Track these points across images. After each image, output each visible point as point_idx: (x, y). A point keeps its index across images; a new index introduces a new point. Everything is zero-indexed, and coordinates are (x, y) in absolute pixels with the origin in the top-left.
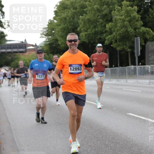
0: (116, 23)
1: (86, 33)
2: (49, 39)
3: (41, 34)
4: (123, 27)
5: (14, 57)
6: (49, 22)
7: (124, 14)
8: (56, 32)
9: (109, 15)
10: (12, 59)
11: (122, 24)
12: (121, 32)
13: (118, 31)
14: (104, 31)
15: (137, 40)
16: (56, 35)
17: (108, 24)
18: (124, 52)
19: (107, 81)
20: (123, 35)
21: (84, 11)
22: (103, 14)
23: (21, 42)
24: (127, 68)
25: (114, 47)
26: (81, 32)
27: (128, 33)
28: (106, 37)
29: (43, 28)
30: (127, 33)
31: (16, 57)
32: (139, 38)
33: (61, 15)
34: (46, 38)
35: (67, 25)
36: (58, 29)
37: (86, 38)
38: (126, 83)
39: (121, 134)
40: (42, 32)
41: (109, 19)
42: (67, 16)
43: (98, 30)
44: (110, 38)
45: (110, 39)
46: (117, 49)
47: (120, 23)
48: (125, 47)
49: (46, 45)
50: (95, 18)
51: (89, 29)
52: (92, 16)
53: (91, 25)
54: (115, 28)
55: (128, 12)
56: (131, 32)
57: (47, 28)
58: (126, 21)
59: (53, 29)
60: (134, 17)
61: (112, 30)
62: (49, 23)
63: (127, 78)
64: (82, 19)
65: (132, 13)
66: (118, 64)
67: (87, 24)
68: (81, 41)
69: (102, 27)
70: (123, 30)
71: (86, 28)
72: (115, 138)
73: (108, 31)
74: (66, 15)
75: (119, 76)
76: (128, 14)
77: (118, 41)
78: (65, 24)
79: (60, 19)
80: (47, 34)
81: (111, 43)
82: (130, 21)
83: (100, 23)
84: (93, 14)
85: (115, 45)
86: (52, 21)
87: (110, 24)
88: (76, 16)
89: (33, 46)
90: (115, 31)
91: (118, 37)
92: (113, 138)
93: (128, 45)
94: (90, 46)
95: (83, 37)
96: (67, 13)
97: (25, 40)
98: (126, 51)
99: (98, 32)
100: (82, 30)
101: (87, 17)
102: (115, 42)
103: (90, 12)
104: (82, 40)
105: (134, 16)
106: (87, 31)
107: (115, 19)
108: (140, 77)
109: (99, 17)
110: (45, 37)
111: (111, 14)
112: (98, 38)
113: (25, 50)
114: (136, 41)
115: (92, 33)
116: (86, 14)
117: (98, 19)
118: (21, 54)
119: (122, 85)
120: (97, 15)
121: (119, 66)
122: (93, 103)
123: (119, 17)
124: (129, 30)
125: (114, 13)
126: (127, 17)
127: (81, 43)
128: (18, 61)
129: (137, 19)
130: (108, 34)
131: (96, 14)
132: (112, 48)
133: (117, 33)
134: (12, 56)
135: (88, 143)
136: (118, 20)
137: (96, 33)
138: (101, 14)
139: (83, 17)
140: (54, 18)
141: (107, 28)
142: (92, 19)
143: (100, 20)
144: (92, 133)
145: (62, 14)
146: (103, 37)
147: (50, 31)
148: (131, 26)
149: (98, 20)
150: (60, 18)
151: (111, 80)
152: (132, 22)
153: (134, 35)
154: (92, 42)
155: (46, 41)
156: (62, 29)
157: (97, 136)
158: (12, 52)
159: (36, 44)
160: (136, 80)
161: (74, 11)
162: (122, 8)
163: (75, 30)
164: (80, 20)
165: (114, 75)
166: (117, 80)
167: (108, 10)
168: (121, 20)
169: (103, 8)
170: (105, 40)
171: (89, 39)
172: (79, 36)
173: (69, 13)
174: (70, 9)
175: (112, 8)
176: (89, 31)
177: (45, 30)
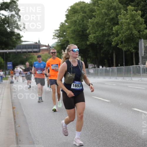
0: (122, 26)
1: (94, 35)
2: (60, 40)
3: (53, 36)
4: (128, 30)
5: (29, 56)
6: (61, 25)
7: (129, 18)
8: (67, 34)
9: (116, 19)
10: (27, 58)
11: (127, 27)
12: (127, 34)
13: (123, 33)
14: (111, 33)
16: (67, 37)
17: (114, 26)
18: (129, 52)
19: (114, 79)
20: (128, 37)
22: (110, 18)
23: (35, 42)
24: (131, 67)
25: (120, 48)
26: (90, 34)
27: (133, 35)
28: (113, 39)
29: (56, 30)
30: (131, 35)
31: (30, 56)
32: (143, 39)
33: (72, 18)
34: (58, 40)
35: (77, 27)
36: (69, 31)
37: (95, 39)
38: (131, 80)
39: (127, 128)
40: (54, 34)
41: (116, 22)
43: (106, 33)
44: (117, 40)
46: (123, 49)
47: (125, 25)
48: (130, 48)
49: (58, 46)
50: (103, 21)
51: (97, 31)
52: (100, 20)
53: (99, 28)
54: (121, 31)
55: (132, 16)
56: (136, 34)
57: (59, 30)
58: (131, 24)
59: (64, 31)
60: (138, 21)
61: (118, 32)
63: (132, 76)
64: (90, 22)
65: (136, 17)
66: (124, 64)
67: (96, 27)
68: (91, 43)
69: (109, 29)
72: (122, 131)
73: (114, 33)
74: (76, 18)
75: (125, 75)
76: (132, 18)
77: (123, 42)
78: (74, 27)
79: (71, 22)
80: (59, 35)
81: (117, 44)
82: (134, 24)
83: (108, 26)
84: (101, 18)
85: (121, 46)
86: (63, 23)
87: (117, 26)
88: (85, 18)
89: (46, 46)
90: (120, 33)
91: (124, 39)
92: (120, 131)
93: (132, 46)
94: (98, 47)
95: (92, 38)
96: (77, 16)
97: (39, 41)
98: (131, 52)
99: (106, 34)
100: (91, 32)
101: (96, 20)
102: (121, 43)
103: (99, 16)
104: (91, 41)
105: (138, 19)
106: (95, 33)
107: (121, 22)
108: (143, 76)
109: (107, 20)
110: (57, 39)
111: (118, 17)
112: (106, 40)
113: (39, 50)
115: (100, 35)
116: (95, 17)
117: (106, 22)
118: (35, 54)
119: (127, 83)
121: (124, 66)
122: (101, 99)
123: (125, 21)
124: (133, 32)
125: (120, 17)
126: (131, 20)
127: (90, 44)
128: (32, 60)
129: (141, 22)
130: (115, 36)
131: (104, 17)
132: (118, 48)
133: (123, 34)
134: (26, 55)
135: (97, 135)
136: (123, 23)
137: (104, 35)
138: (109, 17)
139: (92, 20)
140: (66, 21)
141: (114, 30)
142: (100, 22)
143: (107, 23)
144: (101, 127)
145: (73, 17)
146: (111, 38)
147: (62, 32)
148: (135, 29)
151: (117, 78)
152: (136, 25)
153: (139, 37)
154: (100, 43)
155: (58, 42)
156: (72, 31)
158: (27, 52)
159: (48, 44)
160: (140, 78)
161: (83, 14)
162: (127, 12)
163: (84, 32)
164: (89, 23)
165: (120, 73)
166: (122, 78)
167: (115, 14)
168: (126, 23)
169: (110, 12)
170: (112, 41)
171: (98, 40)
172: (88, 38)
173: (79, 17)
174: (80, 13)
175: (118, 12)
176: (97, 33)
177: (57, 32)
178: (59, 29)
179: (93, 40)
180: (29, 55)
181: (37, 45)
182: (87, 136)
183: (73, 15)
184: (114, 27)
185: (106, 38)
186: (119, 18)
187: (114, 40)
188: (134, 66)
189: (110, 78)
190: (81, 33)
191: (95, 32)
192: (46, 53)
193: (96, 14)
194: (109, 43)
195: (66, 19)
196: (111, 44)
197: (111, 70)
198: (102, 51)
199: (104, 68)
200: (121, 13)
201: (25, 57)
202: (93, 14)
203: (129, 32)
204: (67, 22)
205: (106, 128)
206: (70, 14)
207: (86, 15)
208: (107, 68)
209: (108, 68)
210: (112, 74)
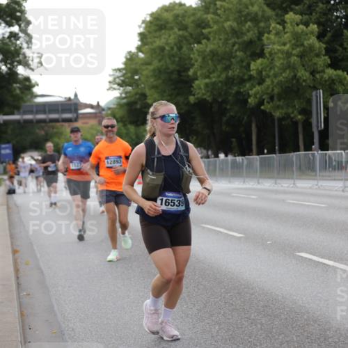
0: (272, 60)
1: (207, 81)
2: (126, 93)
3: (110, 82)
4: (286, 69)
5: (51, 129)
6: (128, 57)
7: (290, 41)
8: (143, 79)
9: (258, 43)
10: (47, 134)
11: (285, 62)
12: (283, 80)
13: (275, 76)
14: (246, 77)
15: (317, 97)
16: (143, 86)
17: (254, 61)
18: (289, 120)
19: (252, 183)
20: (287, 85)
21: (203, 34)
22: (245, 41)
23: (66, 98)
24: (293, 155)
25: (268, 111)
26: (197, 79)
27: (298, 80)
28: (251, 89)
29: (115, 70)
30: (294, 82)
31: (55, 130)
32: (321, 91)
33: (155, 42)
34: (120, 91)
35: (166, 62)
36: (147, 71)
37: (208, 91)
38: (292, 187)
39: (283, 297)
40: (111, 79)
41: (258, 51)
42: (167, 44)
43: (234, 76)
44: (260, 92)
45: (258, 93)
46: (273, 114)
47: (280, 58)
48: (290, 110)
49: (120, 106)
50: (227, 49)
51: (214, 72)
52: (221, 45)
53: (218, 64)
54: (270, 71)
55: (297, 37)
56: (305, 78)
57: (123, 69)
58: (294, 55)
59: (136, 72)
60: (311, 47)
61: (264, 73)
62: (127, 59)
63: (295, 176)
64: (197, 50)
65: (305, 39)
66: (277, 148)
67: (210, 62)
68: (197, 98)
69: (241, 67)
70: (287, 74)
71: (208, 71)
72: (272, 305)
73: (254, 77)
74: (163, 40)
75: (279, 173)
76: (297, 41)
77: (275, 98)
78: (160, 61)
79: (152, 50)
80: (123, 81)
81: (261, 103)
82: (301, 56)
83: (239, 59)
84: (223, 40)
85: (269, 106)
86: (134, 54)
87: (259, 61)
88: (184, 42)
89: (91, 107)
90: (268, 76)
91: (276, 91)
93: (297, 107)
94: (215, 108)
95: (200, 88)
96: (167, 37)
97: (76, 95)
98: (294, 120)
99: (233, 80)
100: (199, 74)
101: (211, 47)
102: (269, 100)
103: (217, 36)
104: (199, 96)
105: (310, 45)
106: (208, 77)
107: (269, 50)
108: (323, 176)
109: (236, 47)
110: (119, 89)
111: (262, 40)
112: (233, 92)
113: (75, 115)
114: (314, 98)
115: (220, 82)
117: (234, 51)
118: (66, 124)
119: (285, 192)
120: (230, 42)
121: (277, 152)
122: (222, 230)
123: (279, 48)
124: (299, 74)
125: (268, 38)
126: (294, 47)
127: (197, 101)
128: (59, 138)
129: (317, 51)
130: (255, 83)
131: (230, 39)
132: (264, 112)
133: (274, 80)
134: (46, 128)
135: (212, 316)
136: (275, 53)
137: (230, 82)
138: (240, 40)
139: (201, 46)
140: (139, 49)
141: (253, 70)
142: (221, 50)
143: (238, 53)
144: (221, 296)
145: (156, 39)
146: (245, 89)
147: (129, 75)
148: (303, 66)
149: (234, 54)
150: (152, 47)
151: (261, 181)
152: (306, 59)
153: (312, 85)
154: (220, 100)
155: (120, 98)
156: (154, 70)
157: (231, 302)
158: (48, 120)
159: (98, 103)
160: (315, 182)
161: (181, 33)
162: (284, 28)
163: (183, 74)
164: (194, 54)
165: (266, 171)
166: (273, 181)
167: (256, 32)
168: (283, 54)
169: (244, 28)
170: (249, 96)
171: (215, 93)
172: (193, 87)
173: (171, 38)
174: (172, 28)
175: (264, 28)
176: (214, 77)
177: (118, 74)
178: (122, 66)
179: (203, 91)
180: (53, 128)
181: (71, 105)
182: (187, 317)
183: (158, 34)
184: (253, 63)
185: (235, 89)
186: (265, 41)
187: (254, 93)
188: (299, 155)
189: (244, 182)
190: (174, 76)
191: (207, 74)
192: (93, 122)
193: (210, 33)
194: (242, 100)
195: (139, 43)
196: (246, 101)
197: (245, 162)
198: (225, 119)
199: (230, 157)
200: (271, 29)
201: (43, 133)
202: (204, 31)
203: (290, 73)
204: (141, 51)
205: (234, 299)
206: (149, 32)
207: (186, 34)
208: (237, 158)
209: (239, 159)
210: (249, 172)
